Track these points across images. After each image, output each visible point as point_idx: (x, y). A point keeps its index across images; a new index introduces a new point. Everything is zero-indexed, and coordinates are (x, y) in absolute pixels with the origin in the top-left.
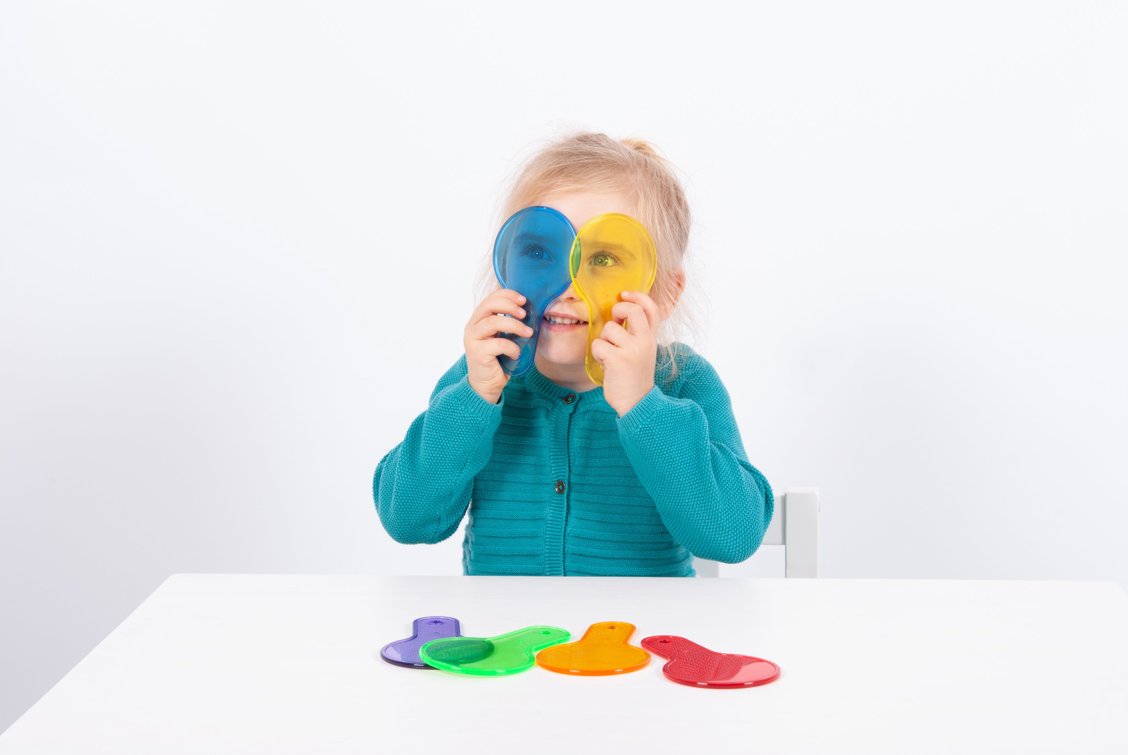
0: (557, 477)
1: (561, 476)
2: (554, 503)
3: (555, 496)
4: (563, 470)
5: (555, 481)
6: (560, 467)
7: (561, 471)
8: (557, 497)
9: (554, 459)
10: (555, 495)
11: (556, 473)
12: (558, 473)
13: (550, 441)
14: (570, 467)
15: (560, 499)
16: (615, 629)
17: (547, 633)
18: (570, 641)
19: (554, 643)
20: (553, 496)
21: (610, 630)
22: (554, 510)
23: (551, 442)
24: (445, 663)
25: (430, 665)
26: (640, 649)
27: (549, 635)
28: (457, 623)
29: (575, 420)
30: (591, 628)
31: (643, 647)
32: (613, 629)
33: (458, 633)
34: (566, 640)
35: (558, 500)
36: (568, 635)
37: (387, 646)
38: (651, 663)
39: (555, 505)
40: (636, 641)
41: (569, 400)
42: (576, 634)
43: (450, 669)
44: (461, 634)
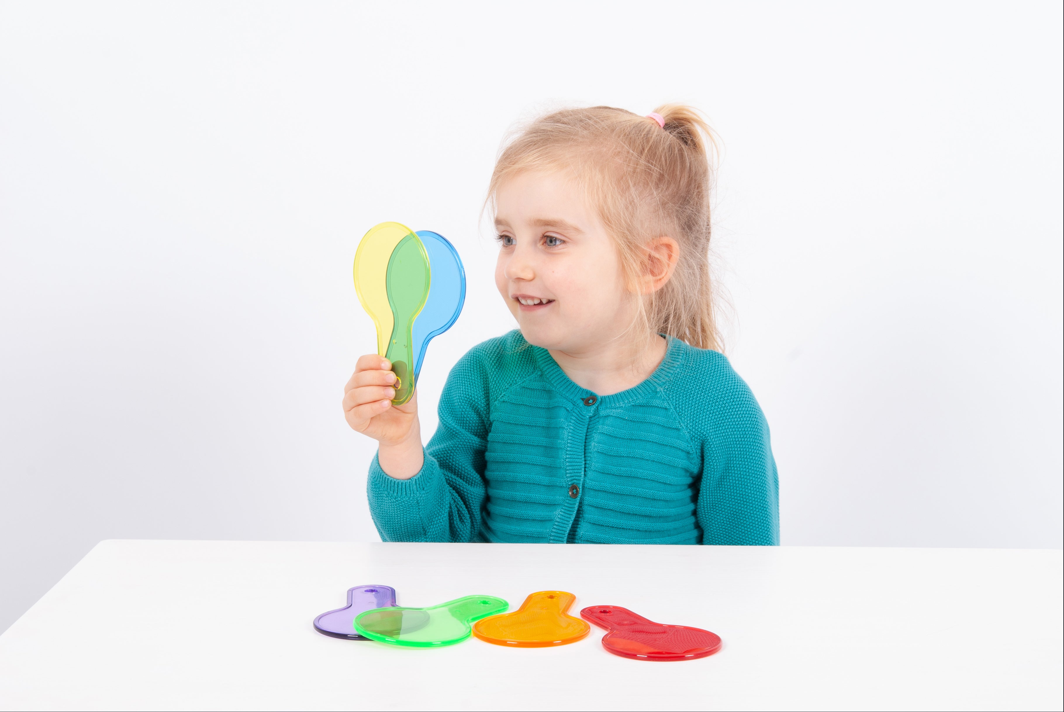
0: (572, 480)
1: (576, 480)
2: (566, 506)
3: (568, 500)
4: (578, 474)
5: (569, 485)
6: (576, 471)
7: (576, 474)
8: (570, 500)
9: (570, 462)
10: (569, 498)
11: (571, 477)
12: (573, 476)
13: (567, 443)
14: (585, 471)
15: (573, 503)
16: (554, 599)
17: (485, 603)
18: (509, 611)
19: (491, 613)
20: (567, 500)
21: (550, 599)
22: (564, 512)
23: (568, 445)
24: (379, 634)
25: (364, 636)
26: (579, 619)
27: (487, 605)
28: (393, 592)
29: (593, 424)
30: (530, 598)
31: (583, 618)
32: (552, 599)
33: (394, 603)
34: (504, 610)
35: (571, 504)
36: (506, 604)
37: (320, 616)
38: (590, 634)
39: (567, 508)
40: (575, 612)
41: (589, 402)
42: (515, 605)
43: (384, 640)
44: (397, 604)
